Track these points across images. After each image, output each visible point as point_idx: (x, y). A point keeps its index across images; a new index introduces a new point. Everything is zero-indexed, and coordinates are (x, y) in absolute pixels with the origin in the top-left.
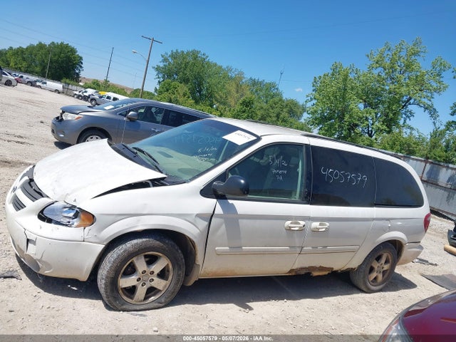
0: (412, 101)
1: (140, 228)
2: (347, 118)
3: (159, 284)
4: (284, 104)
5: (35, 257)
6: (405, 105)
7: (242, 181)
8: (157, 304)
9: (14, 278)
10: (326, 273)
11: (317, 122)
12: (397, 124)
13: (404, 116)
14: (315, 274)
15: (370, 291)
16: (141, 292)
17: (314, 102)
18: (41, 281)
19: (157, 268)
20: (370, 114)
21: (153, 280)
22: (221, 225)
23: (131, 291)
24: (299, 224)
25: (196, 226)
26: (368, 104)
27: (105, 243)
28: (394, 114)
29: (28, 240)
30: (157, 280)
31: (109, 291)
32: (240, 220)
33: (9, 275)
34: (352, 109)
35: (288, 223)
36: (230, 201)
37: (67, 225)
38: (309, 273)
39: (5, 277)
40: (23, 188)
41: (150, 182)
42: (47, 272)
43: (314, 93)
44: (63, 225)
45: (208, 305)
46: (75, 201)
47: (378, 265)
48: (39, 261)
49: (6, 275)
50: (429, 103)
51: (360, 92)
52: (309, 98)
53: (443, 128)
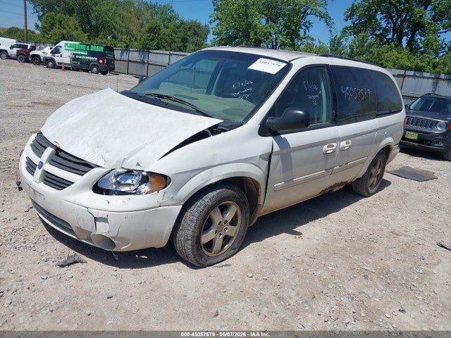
0: (309, 11)
1: (213, 181)
2: (252, 35)
3: (231, 231)
4: (187, 27)
5: (108, 236)
6: (303, 16)
7: (300, 112)
8: (232, 251)
9: (78, 262)
10: (341, 187)
11: (223, 42)
12: (298, 36)
13: (303, 27)
14: (335, 190)
15: (370, 195)
16: (218, 242)
17: (218, 21)
18: (117, 259)
19: (229, 216)
20: (274, 29)
21: (226, 229)
22: (278, 161)
23: (210, 245)
24: (333, 146)
25: (259, 167)
26: (269, 19)
27: (183, 203)
28: (296, 26)
29: (95, 218)
30: (230, 227)
31: (195, 250)
32: (292, 153)
33: (71, 261)
34: (256, 25)
35: (325, 147)
36: (282, 136)
37: (135, 194)
38: (331, 190)
39: (69, 265)
40: (52, 161)
41: (208, 131)
42: (124, 248)
43: (216, 12)
44: (130, 194)
45: (266, 239)
46: (138, 164)
47: (375, 170)
48: (114, 238)
49: (69, 262)
50: (324, 11)
51: (261, 7)
52: (213, 18)
53: (339, 35)
